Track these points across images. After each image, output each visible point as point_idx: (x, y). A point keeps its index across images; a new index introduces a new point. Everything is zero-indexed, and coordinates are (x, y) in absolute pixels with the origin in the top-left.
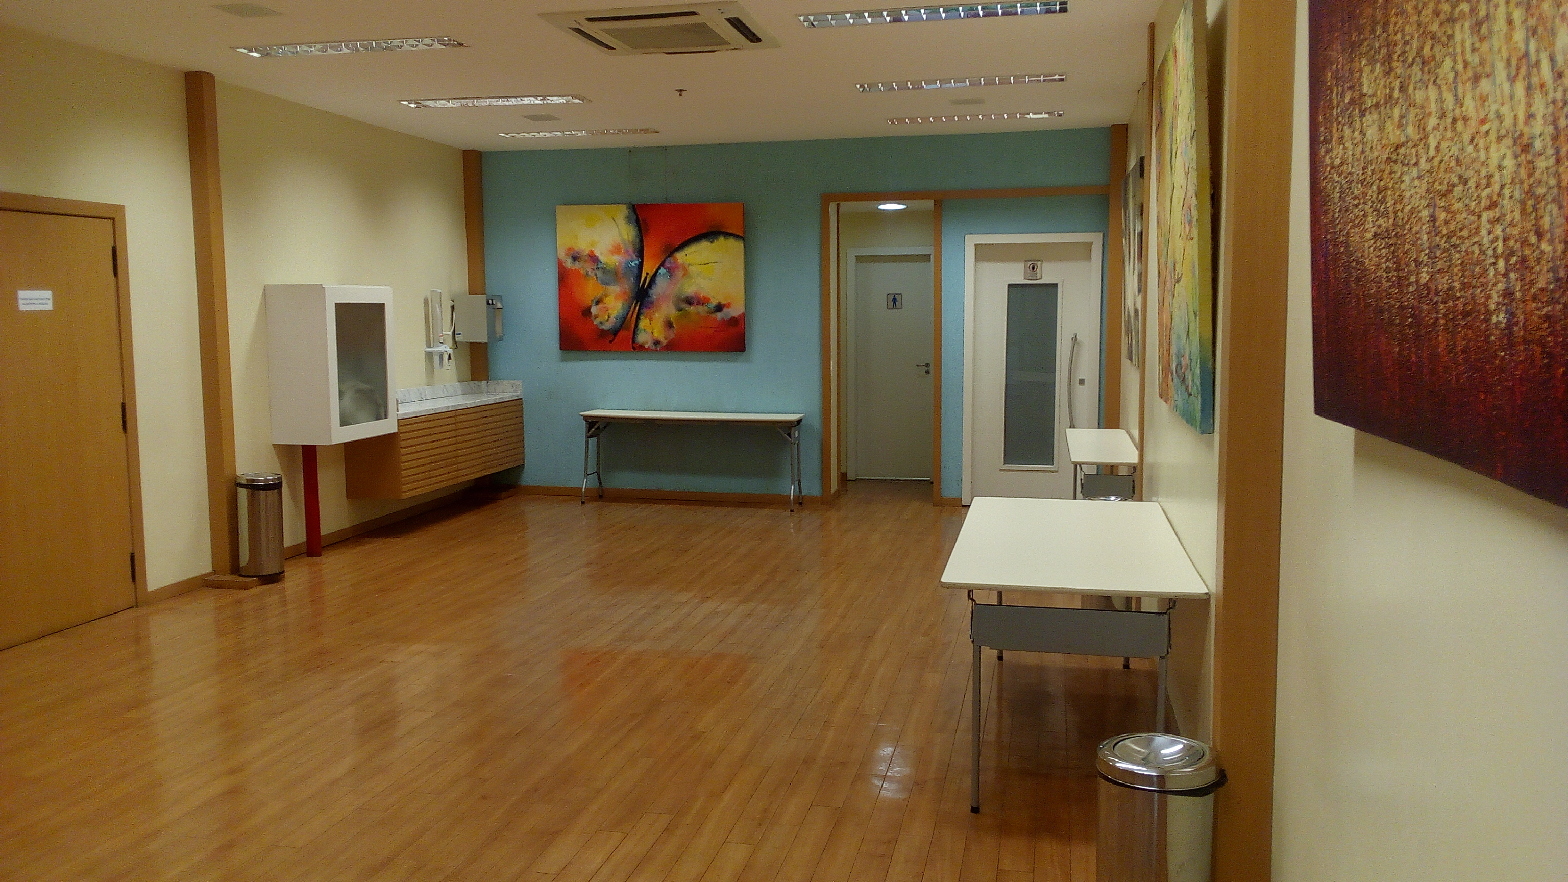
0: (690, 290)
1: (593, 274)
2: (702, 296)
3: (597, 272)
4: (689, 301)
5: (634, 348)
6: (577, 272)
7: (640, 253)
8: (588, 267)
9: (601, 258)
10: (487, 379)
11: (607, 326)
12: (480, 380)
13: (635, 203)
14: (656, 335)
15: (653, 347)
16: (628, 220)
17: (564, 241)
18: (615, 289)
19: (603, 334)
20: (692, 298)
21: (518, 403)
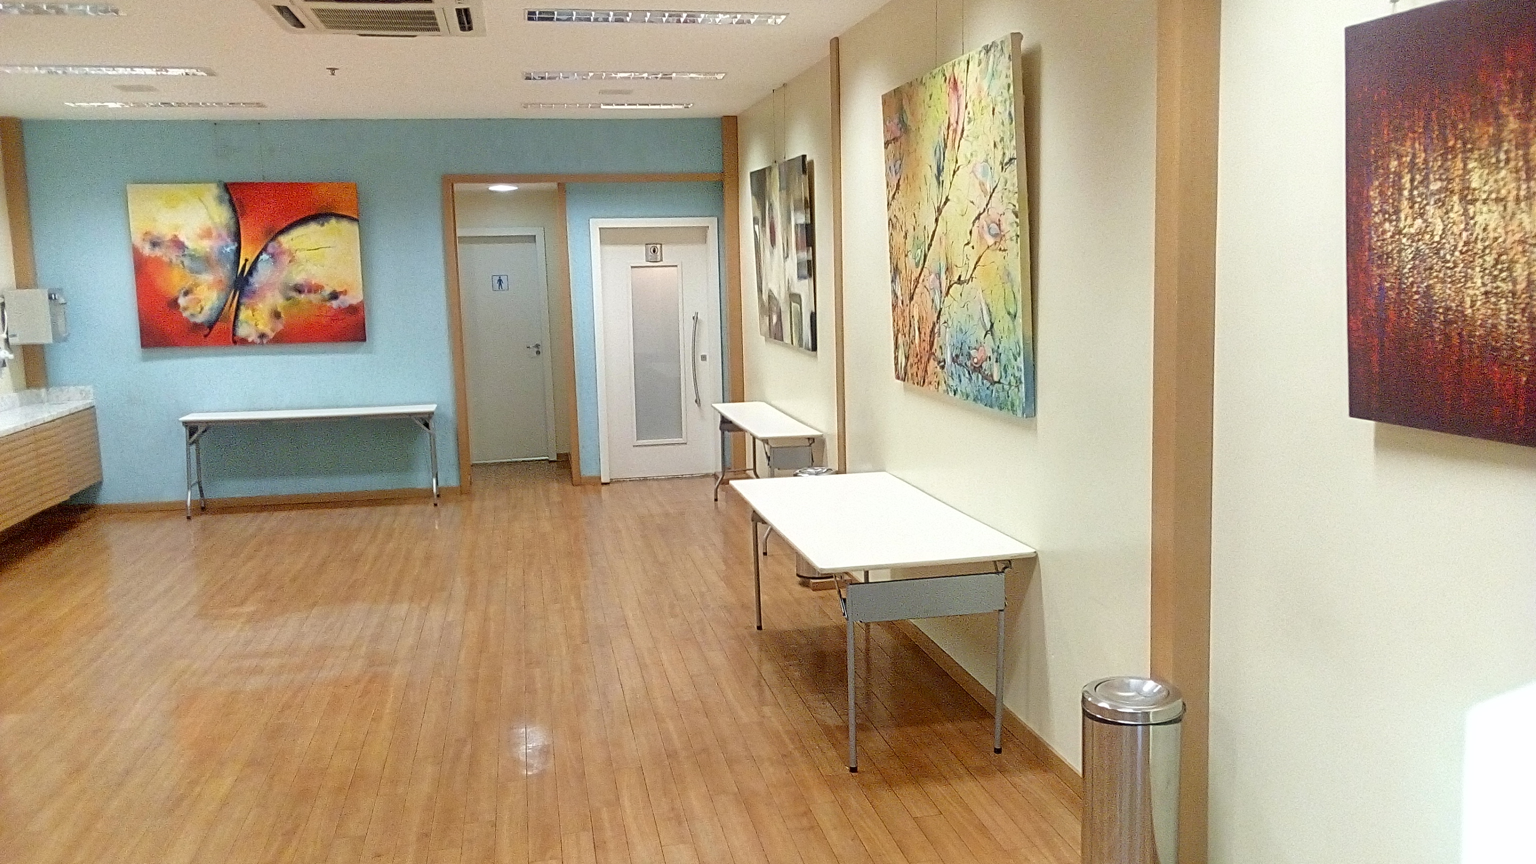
0: (299, 278)
1: (179, 262)
2: (313, 283)
3: (183, 259)
4: (299, 289)
5: (235, 342)
6: (157, 261)
7: (237, 237)
8: (172, 255)
9: (187, 243)
10: (47, 386)
11: (200, 319)
12: (38, 386)
13: (226, 181)
14: (261, 327)
15: (258, 341)
16: (220, 200)
17: (138, 226)
18: (207, 278)
19: (197, 326)
20: (302, 285)
21: (91, 410)
